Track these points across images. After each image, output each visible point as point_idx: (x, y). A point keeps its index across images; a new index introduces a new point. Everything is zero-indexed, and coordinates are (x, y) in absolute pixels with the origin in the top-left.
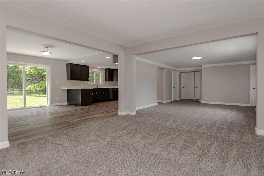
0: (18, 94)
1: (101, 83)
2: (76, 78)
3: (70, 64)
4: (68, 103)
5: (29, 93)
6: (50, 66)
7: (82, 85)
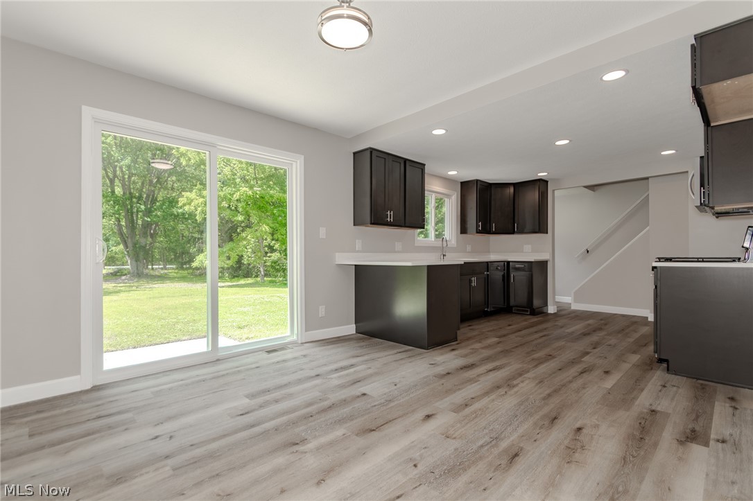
0: (175, 278)
2: (390, 216)
3: (372, 150)
4: (358, 324)
5: (200, 275)
6: (303, 157)
7: (398, 246)
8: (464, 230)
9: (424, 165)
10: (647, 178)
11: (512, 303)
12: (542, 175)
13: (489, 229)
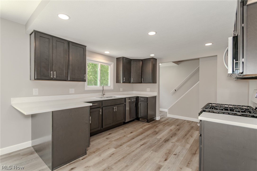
1: (110, 86)
3: (36, 32)
7: (72, 91)
8: (118, 81)
9: (86, 46)
10: (198, 59)
11: (139, 116)
12: (152, 55)
13: (130, 81)
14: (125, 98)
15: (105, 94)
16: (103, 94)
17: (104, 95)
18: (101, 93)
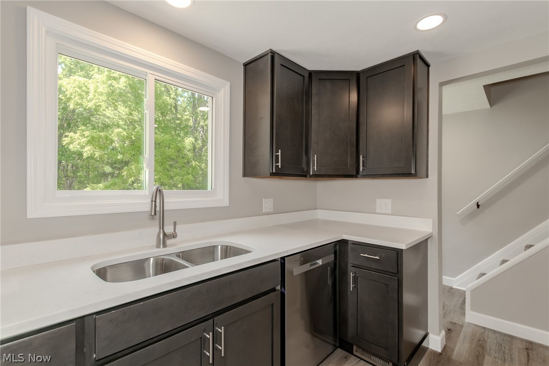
1: (213, 192)
8: (250, 169)
13: (304, 166)
14: (283, 258)
15: (174, 236)
16: (165, 235)
17: (169, 242)
18: (154, 230)
